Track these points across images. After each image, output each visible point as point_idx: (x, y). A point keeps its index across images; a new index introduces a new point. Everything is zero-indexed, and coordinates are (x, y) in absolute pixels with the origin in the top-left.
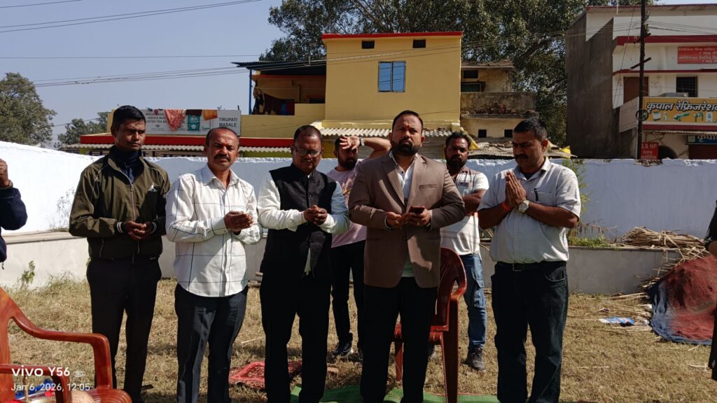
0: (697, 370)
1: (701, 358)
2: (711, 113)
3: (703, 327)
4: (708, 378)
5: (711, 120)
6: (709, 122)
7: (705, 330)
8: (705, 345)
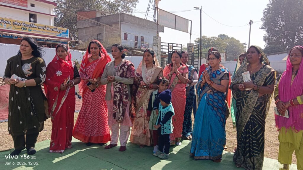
0: (3, 133)
1: (4, 127)
2: (5, 24)
3: (4, 114)
4: (7, 135)
5: (6, 27)
6: (5, 28)
7: (5, 115)
8: (6, 122)
